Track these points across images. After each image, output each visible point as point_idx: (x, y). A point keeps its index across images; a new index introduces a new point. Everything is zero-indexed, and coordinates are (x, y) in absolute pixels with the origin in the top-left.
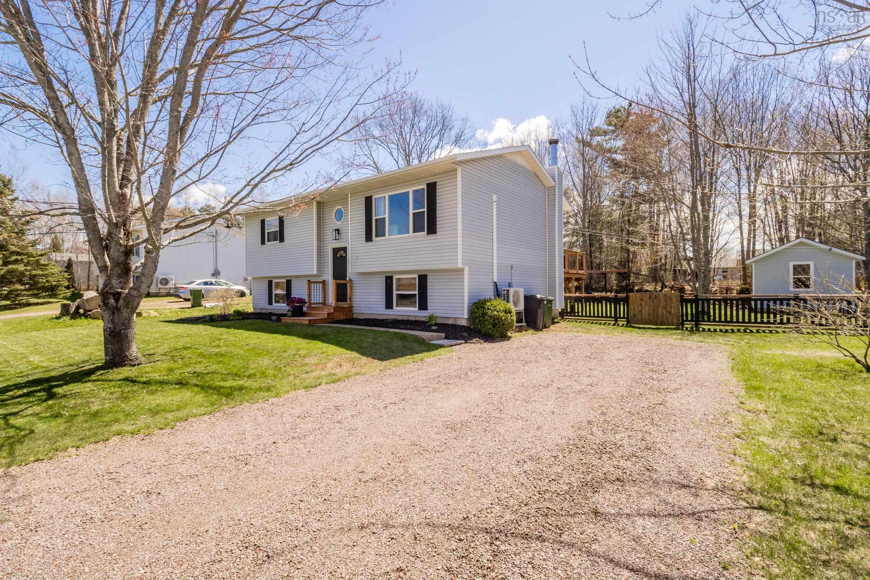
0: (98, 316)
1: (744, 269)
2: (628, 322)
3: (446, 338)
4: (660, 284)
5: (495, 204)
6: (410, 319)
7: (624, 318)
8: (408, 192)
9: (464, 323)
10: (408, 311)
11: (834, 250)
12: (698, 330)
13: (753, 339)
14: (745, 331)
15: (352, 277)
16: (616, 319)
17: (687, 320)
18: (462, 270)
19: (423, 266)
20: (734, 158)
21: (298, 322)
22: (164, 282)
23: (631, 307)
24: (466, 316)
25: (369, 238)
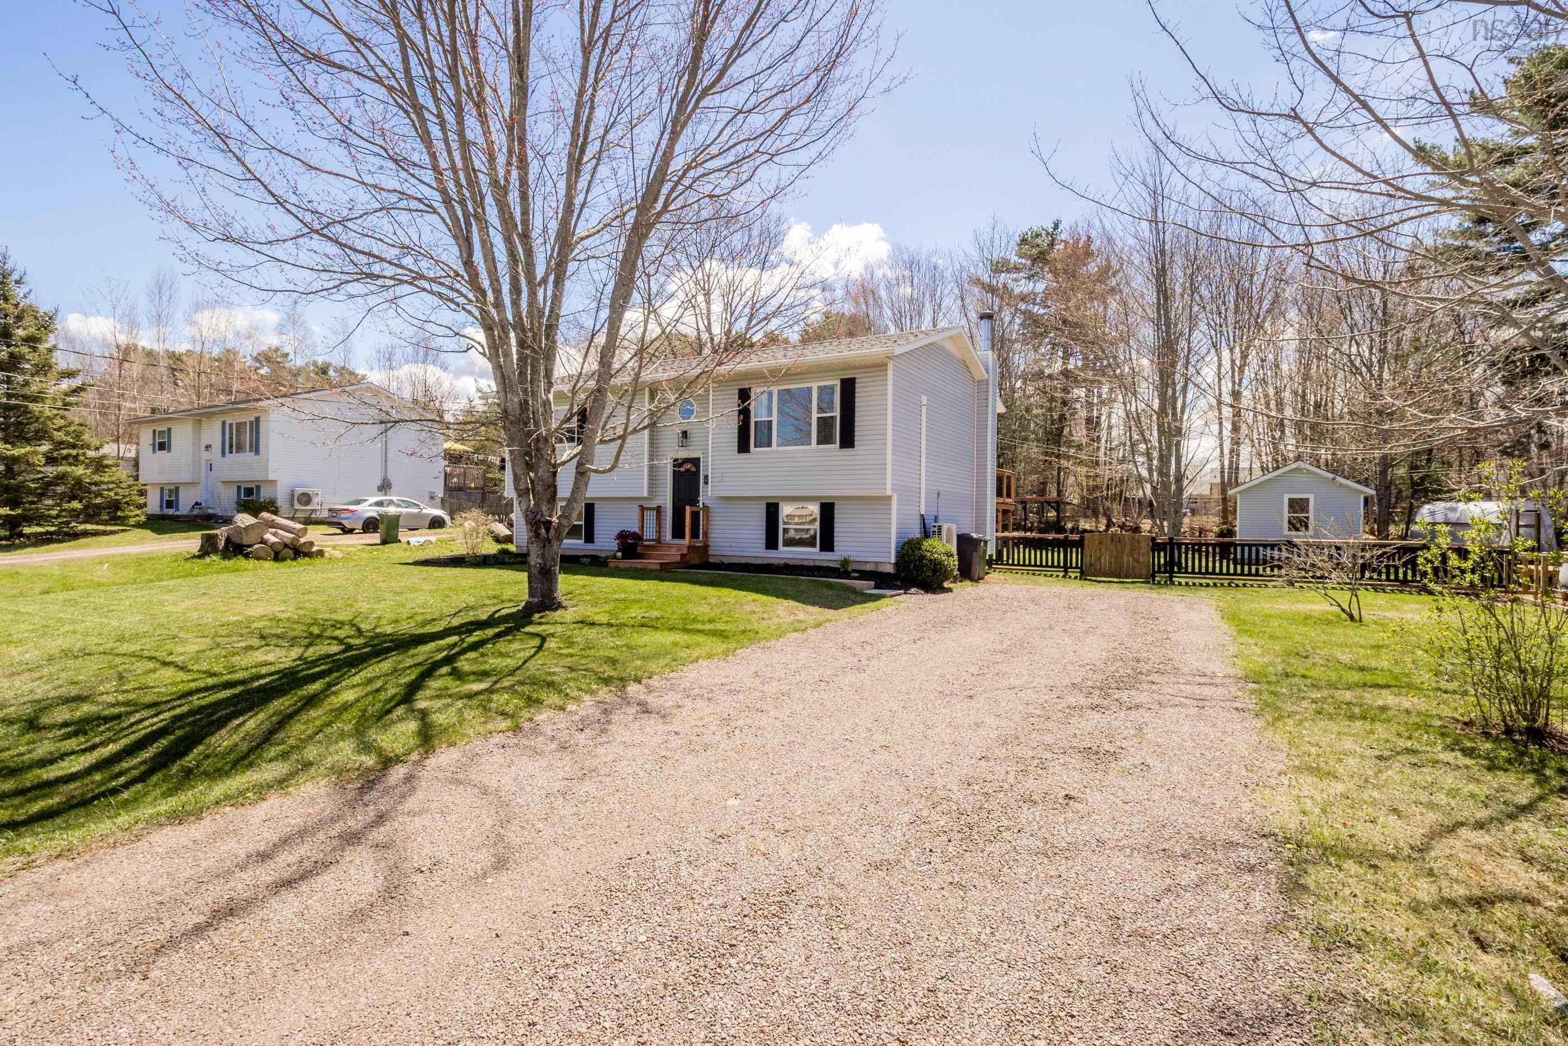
0: (262, 554)
1: (1225, 500)
2: (1082, 573)
3: (876, 587)
4: (1104, 521)
5: (924, 409)
6: (806, 563)
7: (1077, 567)
8: (810, 389)
9: (890, 569)
10: (802, 553)
11: (1340, 480)
12: (1173, 583)
13: (1240, 594)
14: (1230, 585)
15: (708, 503)
16: (1066, 569)
17: (1159, 572)
18: (889, 498)
19: (829, 491)
20: (1213, 333)
21: (639, 566)
22: (305, 499)
23: (1087, 552)
24: (893, 560)
25: (743, 446)
